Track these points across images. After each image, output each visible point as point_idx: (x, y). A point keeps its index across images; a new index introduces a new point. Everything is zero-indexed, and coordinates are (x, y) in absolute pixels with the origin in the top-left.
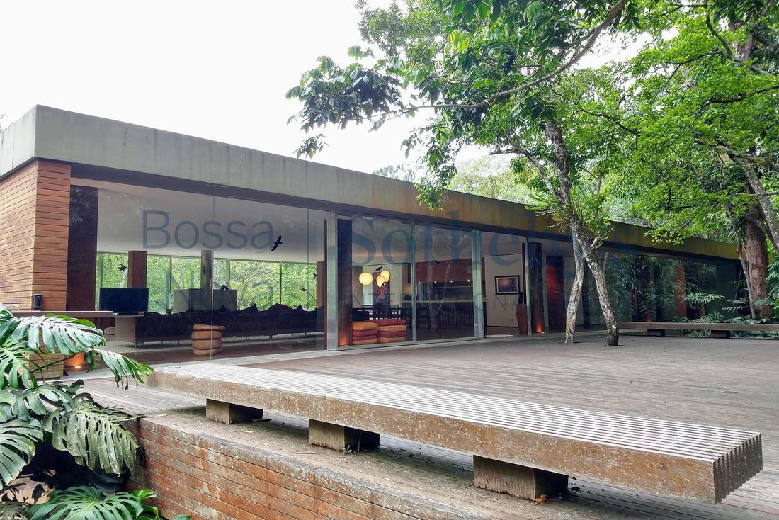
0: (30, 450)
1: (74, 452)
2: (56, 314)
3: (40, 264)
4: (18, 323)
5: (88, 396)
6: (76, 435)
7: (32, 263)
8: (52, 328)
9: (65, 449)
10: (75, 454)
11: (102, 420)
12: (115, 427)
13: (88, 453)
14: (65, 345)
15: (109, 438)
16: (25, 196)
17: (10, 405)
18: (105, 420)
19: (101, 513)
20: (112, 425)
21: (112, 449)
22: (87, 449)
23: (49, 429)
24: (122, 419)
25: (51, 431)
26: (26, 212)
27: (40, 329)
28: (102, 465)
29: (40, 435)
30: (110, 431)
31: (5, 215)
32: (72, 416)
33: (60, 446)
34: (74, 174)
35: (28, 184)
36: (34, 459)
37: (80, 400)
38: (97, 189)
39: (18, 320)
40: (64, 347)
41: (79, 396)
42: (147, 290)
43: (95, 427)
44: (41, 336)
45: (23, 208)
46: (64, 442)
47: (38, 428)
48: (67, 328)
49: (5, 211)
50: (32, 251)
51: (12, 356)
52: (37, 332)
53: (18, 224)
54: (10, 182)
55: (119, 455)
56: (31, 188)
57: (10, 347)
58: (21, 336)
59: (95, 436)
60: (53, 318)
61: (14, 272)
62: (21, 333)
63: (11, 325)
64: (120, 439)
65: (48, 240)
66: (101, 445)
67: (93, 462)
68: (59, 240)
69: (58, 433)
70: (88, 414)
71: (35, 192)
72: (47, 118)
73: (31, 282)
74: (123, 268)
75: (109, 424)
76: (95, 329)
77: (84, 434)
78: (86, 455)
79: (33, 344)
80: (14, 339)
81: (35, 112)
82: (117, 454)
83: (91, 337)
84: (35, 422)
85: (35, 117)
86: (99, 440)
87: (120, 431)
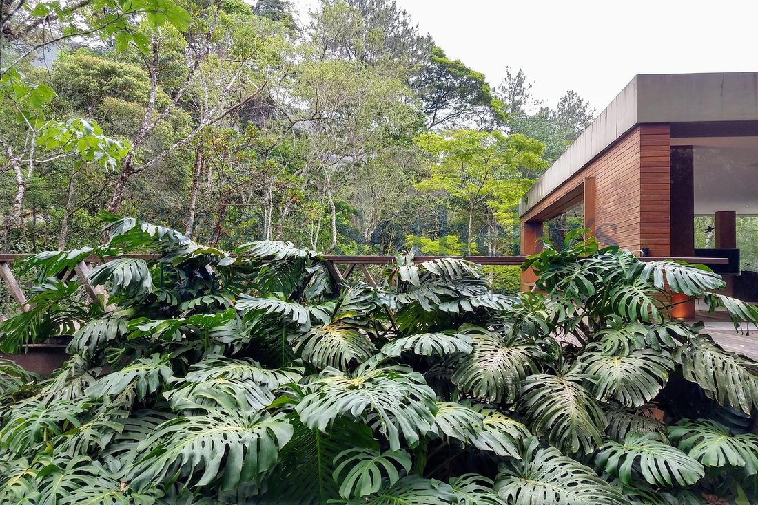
0: (665, 376)
1: (703, 385)
2: (674, 260)
3: (646, 219)
4: (644, 266)
5: (709, 337)
6: (704, 370)
7: (639, 220)
8: (673, 270)
9: (695, 382)
10: (704, 388)
11: (727, 361)
12: (742, 369)
13: (717, 389)
14: (687, 286)
15: (737, 379)
16: (629, 161)
17: (643, 335)
18: (730, 361)
19: (735, 447)
20: (738, 367)
21: (741, 389)
22: (716, 385)
23: (679, 360)
24: (748, 363)
25: (681, 363)
26: (630, 175)
27: (664, 271)
28: (731, 403)
29: (672, 365)
30: (737, 373)
31: (612, 181)
32: (698, 353)
33: (690, 378)
34: (673, 135)
35: (631, 149)
36: (668, 384)
37: (703, 340)
38: (691, 147)
39: (643, 263)
40: (687, 289)
41: (701, 336)
42: (738, 251)
43: (721, 366)
44: (665, 278)
45: (627, 172)
46: (693, 375)
47: (669, 358)
48: (688, 271)
49: (611, 177)
50: (638, 209)
51: (641, 293)
52: (661, 273)
53: (624, 187)
54: (615, 151)
55: (748, 397)
56: (635, 151)
57: (639, 286)
58: (647, 277)
59: (723, 374)
60: (672, 263)
61: (621, 230)
62: (648, 274)
63: (638, 267)
64: (748, 382)
65: (652, 198)
66: (729, 384)
67: (722, 398)
68: (661, 197)
69: (687, 366)
70: (712, 352)
71: (639, 155)
72: (647, 85)
73: (638, 237)
74: (710, 229)
75: (735, 365)
76: (713, 273)
77: (711, 371)
78: (715, 390)
79: (659, 283)
80: (642, 279)
81: (635, 82)
82: (747, 397)
83: (711, 280)
84: (666, 353)
85: (636, 86)
86: (727, 379)
87: (747, 374)
